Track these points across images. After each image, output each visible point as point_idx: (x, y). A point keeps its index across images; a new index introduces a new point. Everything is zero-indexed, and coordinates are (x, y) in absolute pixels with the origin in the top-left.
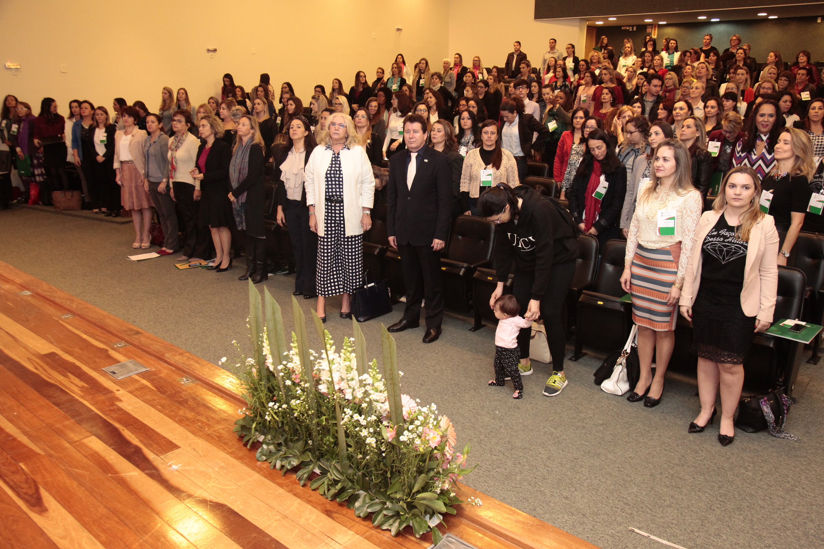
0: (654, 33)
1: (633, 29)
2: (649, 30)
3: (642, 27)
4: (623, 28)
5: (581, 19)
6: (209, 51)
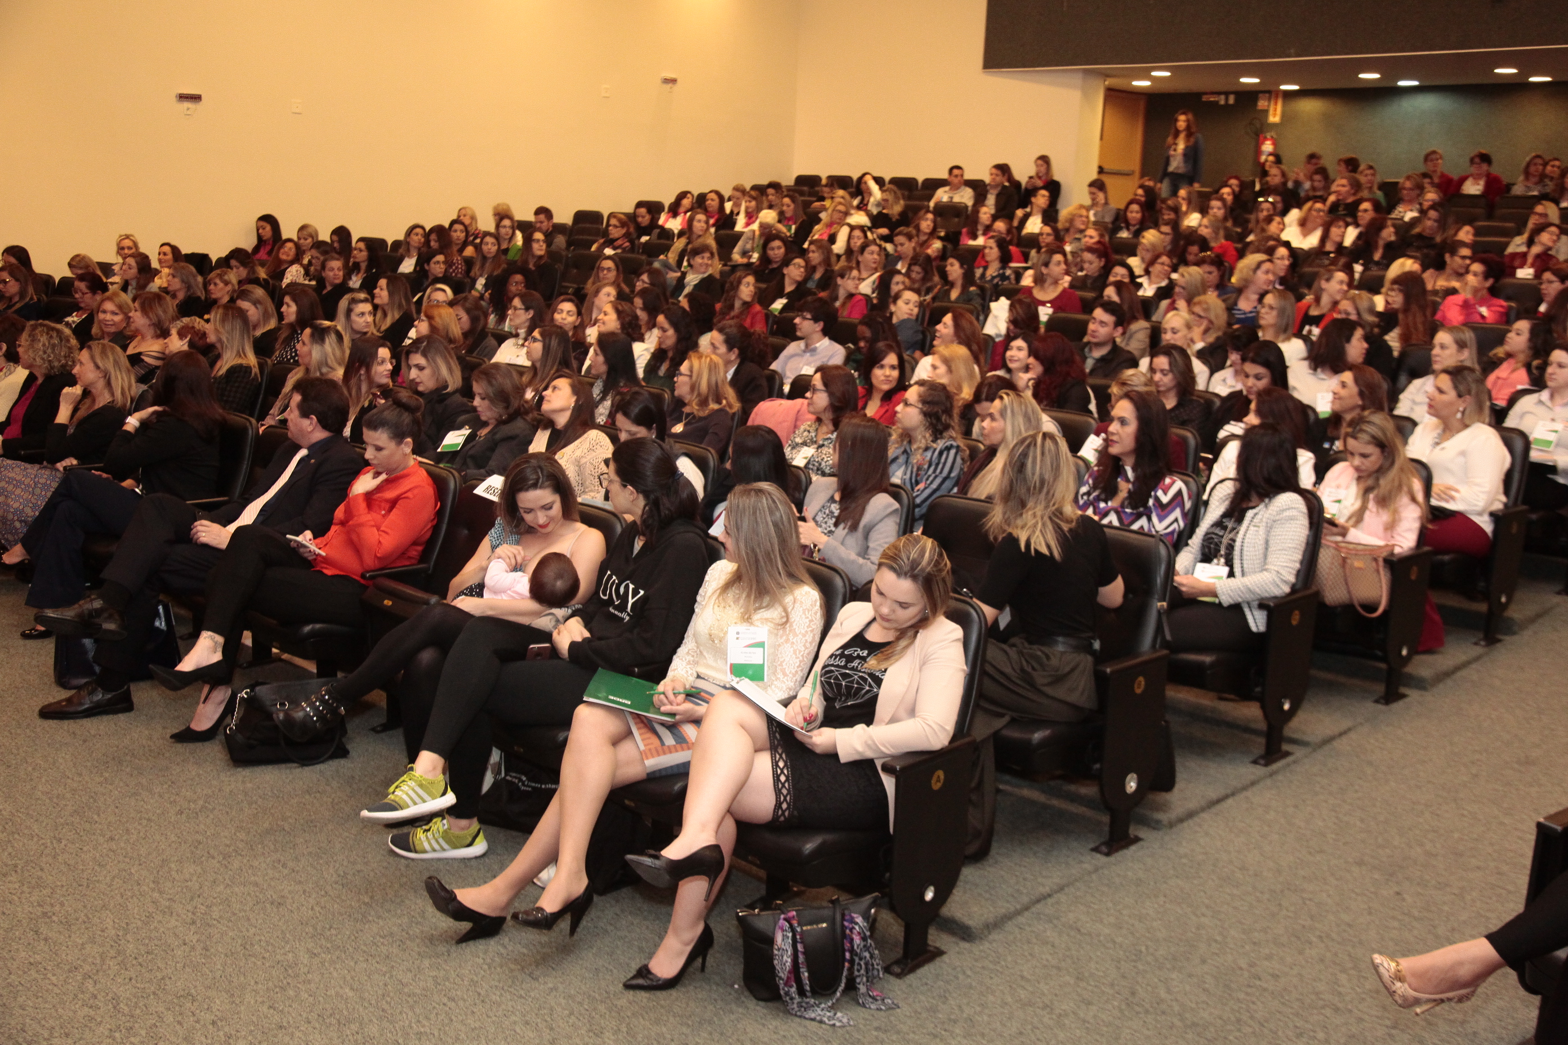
0: (1275, 110)
1: (1227, 99)
2: (1262, 104)
3: (1249, 97)
4: (1205, 98)
5: (1085, 70)
6: (183, 97)
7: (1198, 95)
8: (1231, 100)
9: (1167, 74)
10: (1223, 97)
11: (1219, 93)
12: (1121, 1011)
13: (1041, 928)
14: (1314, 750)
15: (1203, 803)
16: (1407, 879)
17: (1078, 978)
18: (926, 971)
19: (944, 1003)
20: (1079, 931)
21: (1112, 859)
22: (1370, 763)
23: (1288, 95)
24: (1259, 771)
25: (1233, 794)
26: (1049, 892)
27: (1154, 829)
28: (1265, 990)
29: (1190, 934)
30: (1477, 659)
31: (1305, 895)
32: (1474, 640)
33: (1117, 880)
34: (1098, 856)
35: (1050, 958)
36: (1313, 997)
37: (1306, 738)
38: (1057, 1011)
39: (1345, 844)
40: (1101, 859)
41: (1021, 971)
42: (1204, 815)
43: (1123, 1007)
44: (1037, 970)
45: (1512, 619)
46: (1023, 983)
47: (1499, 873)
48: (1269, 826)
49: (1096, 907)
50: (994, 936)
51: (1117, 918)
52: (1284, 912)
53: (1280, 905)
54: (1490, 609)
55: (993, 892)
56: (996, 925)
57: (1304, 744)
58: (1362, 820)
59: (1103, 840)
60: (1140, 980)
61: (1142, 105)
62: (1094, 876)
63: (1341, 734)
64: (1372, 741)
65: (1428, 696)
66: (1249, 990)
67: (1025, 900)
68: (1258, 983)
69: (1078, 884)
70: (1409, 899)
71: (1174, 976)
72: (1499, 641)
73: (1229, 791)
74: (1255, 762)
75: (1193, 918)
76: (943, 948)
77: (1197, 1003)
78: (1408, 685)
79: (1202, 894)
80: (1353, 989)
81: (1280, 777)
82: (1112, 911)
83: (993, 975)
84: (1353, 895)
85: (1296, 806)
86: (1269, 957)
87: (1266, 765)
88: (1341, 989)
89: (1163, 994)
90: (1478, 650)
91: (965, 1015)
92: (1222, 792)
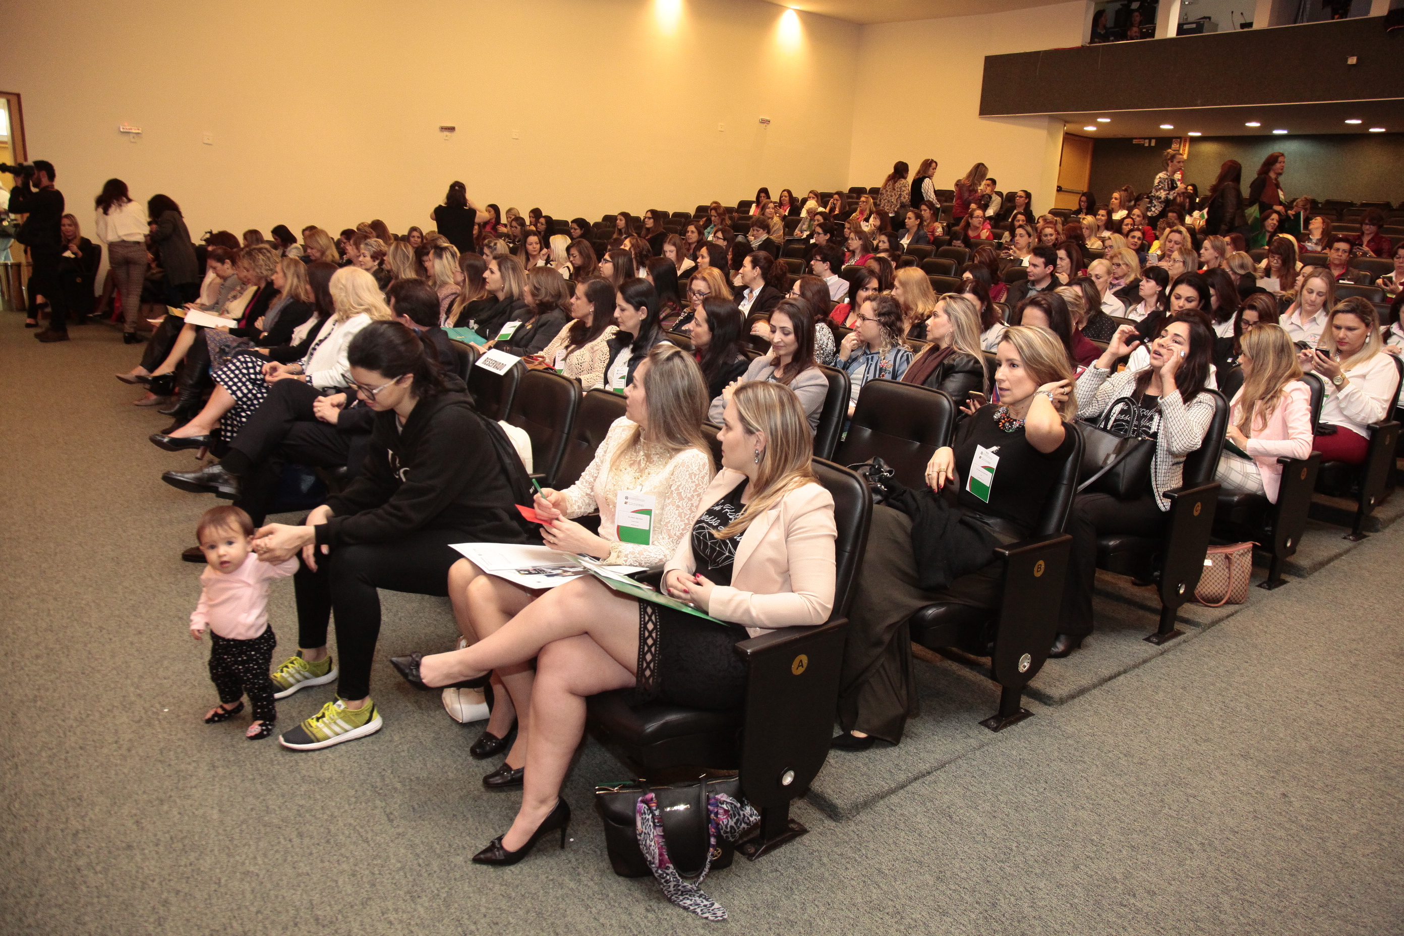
1: (1150, 140)
3: (1165, 141)
4: (1135, 142)
5: (1050, 116)
6: (444, 129)
7: (1131, 139)
8: (1153, 143)
9: (1108, 120)
10: (1147, 141)
11: (1145, 139)
12: (977, 926)
13: (912, 810)
14: (1204, 631)
15: (1095, 680)
16: (1294, 778)
17: (938, 878)
18: (782, 853)
19: (788, 897)
20: (951, 817)
21: (999, 735)
22: (1255, 646)
23: (1193, 140)
24: (1151, 649)
25: (1125, 672)
26: (929, 770)
27: (1046, 704)
28: (1139, 911)
29: (1065, 831)
30: (1347, 551)
31: (1189, 791)
32: (1343, 535)
33: (1000, 760)
34: (986, 730)
35: (913, 848)
36: (1191, 925)
37: (1197, 619)
38: (908, 920)
39: (1231, 733)
40: (989, 734)
41: (880, 863)
42: (1095, 692)
43: (980, 922)
44: (897, 864)
45: (1377, 519)
46: (878, 879)
47: (1387, 778)
48: (1157, 708)
49: (974, 790)
50: (863, 816)
51: (992, 805)
52: (1166, 810)
53: (1162, 801)
54: (1360, 508)
55: (871, 766)
56: (867, 804)
57: (1196, 624)
58: (1248, 707)
59: (994, 713)
60: (1004, 886)
61: (1090, 146)
62: (978, 753)
63: (1228, 617)
64: (1257, 624)
65: (1306, 584)
66: (1122, 910)
67: (902, 777)
68: (1132, 901)
69: (960, 762)
70: (1297, 804)
71: (1042, 885)
72: (1365, 536)
73: (1122, 669)
74: (1148, 639)
75: (1072, 810)
76: (807, 826)
77: (1062, 924)
78: (1289, 573)
79: (1084, 781)
80: (1237, 918)
81: (1170, 656)
82: (989, 796)
83: (849, 866)
84: (1238, 794)
85: (1184, 688)
86: (1146, 867)
87: (1158, 644)
88: (1222, 916)
89: (1027, 910)
90: (1347, 544)
91: (806, 917)
92: (1115, 669)
